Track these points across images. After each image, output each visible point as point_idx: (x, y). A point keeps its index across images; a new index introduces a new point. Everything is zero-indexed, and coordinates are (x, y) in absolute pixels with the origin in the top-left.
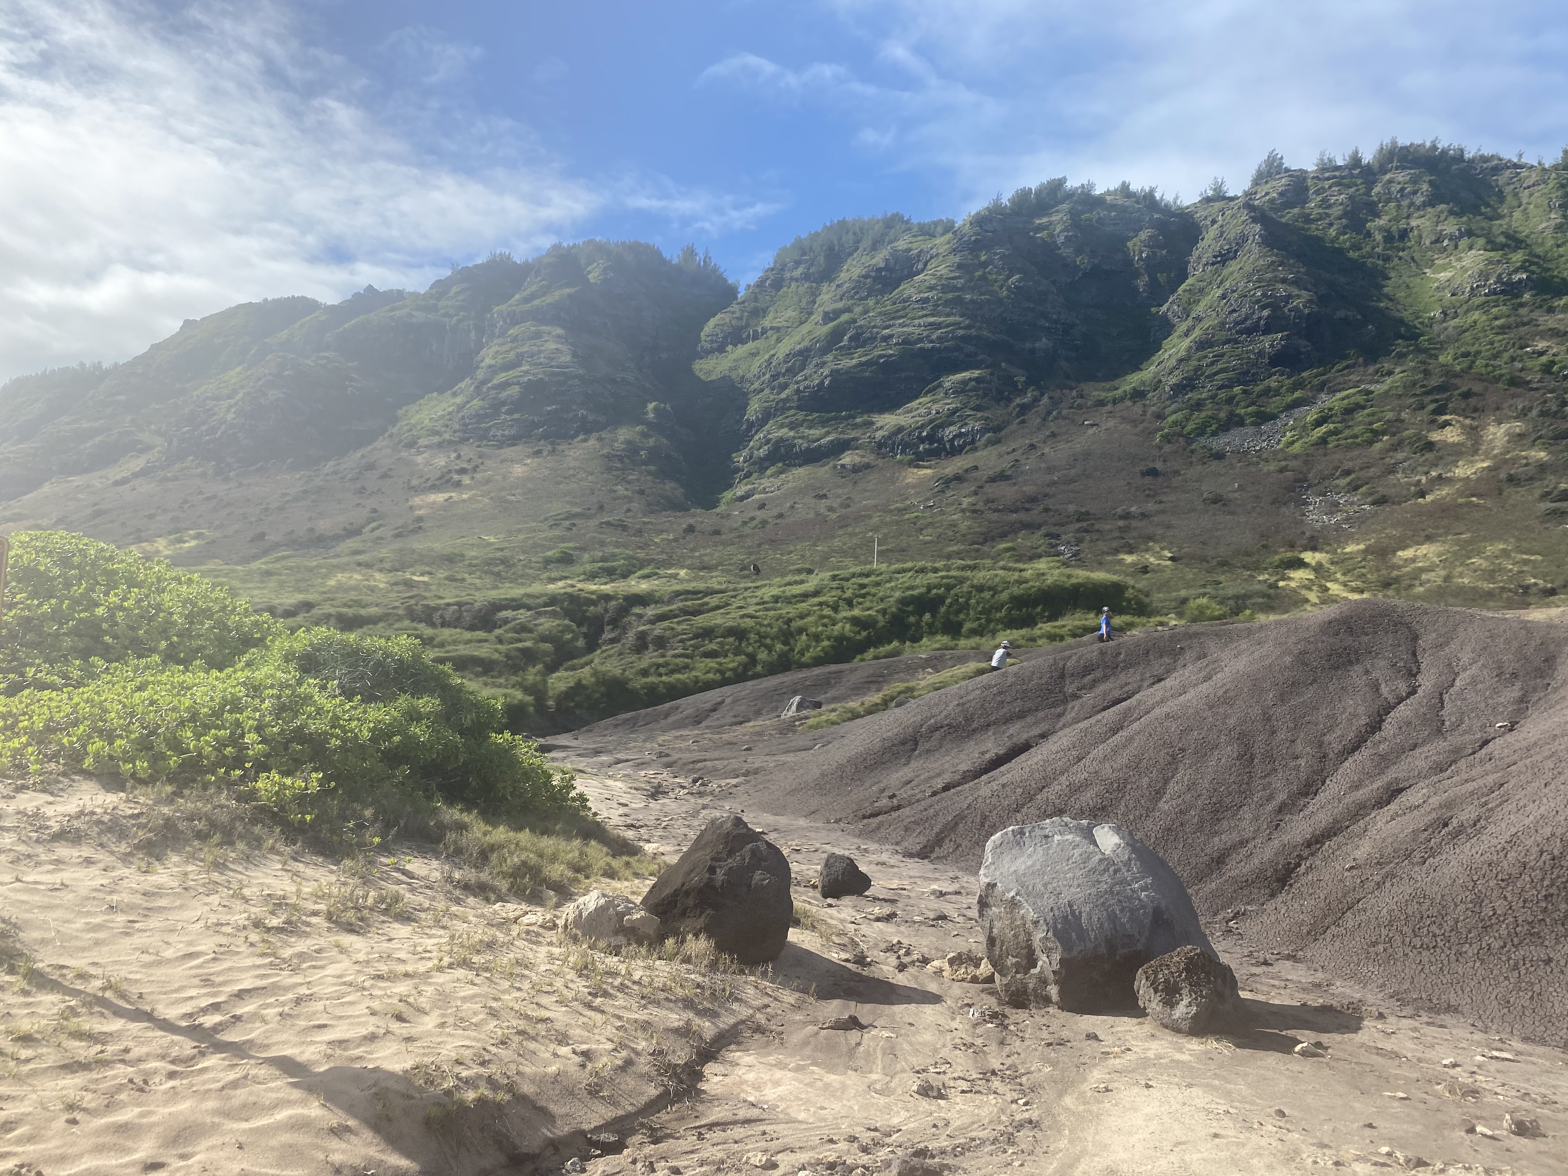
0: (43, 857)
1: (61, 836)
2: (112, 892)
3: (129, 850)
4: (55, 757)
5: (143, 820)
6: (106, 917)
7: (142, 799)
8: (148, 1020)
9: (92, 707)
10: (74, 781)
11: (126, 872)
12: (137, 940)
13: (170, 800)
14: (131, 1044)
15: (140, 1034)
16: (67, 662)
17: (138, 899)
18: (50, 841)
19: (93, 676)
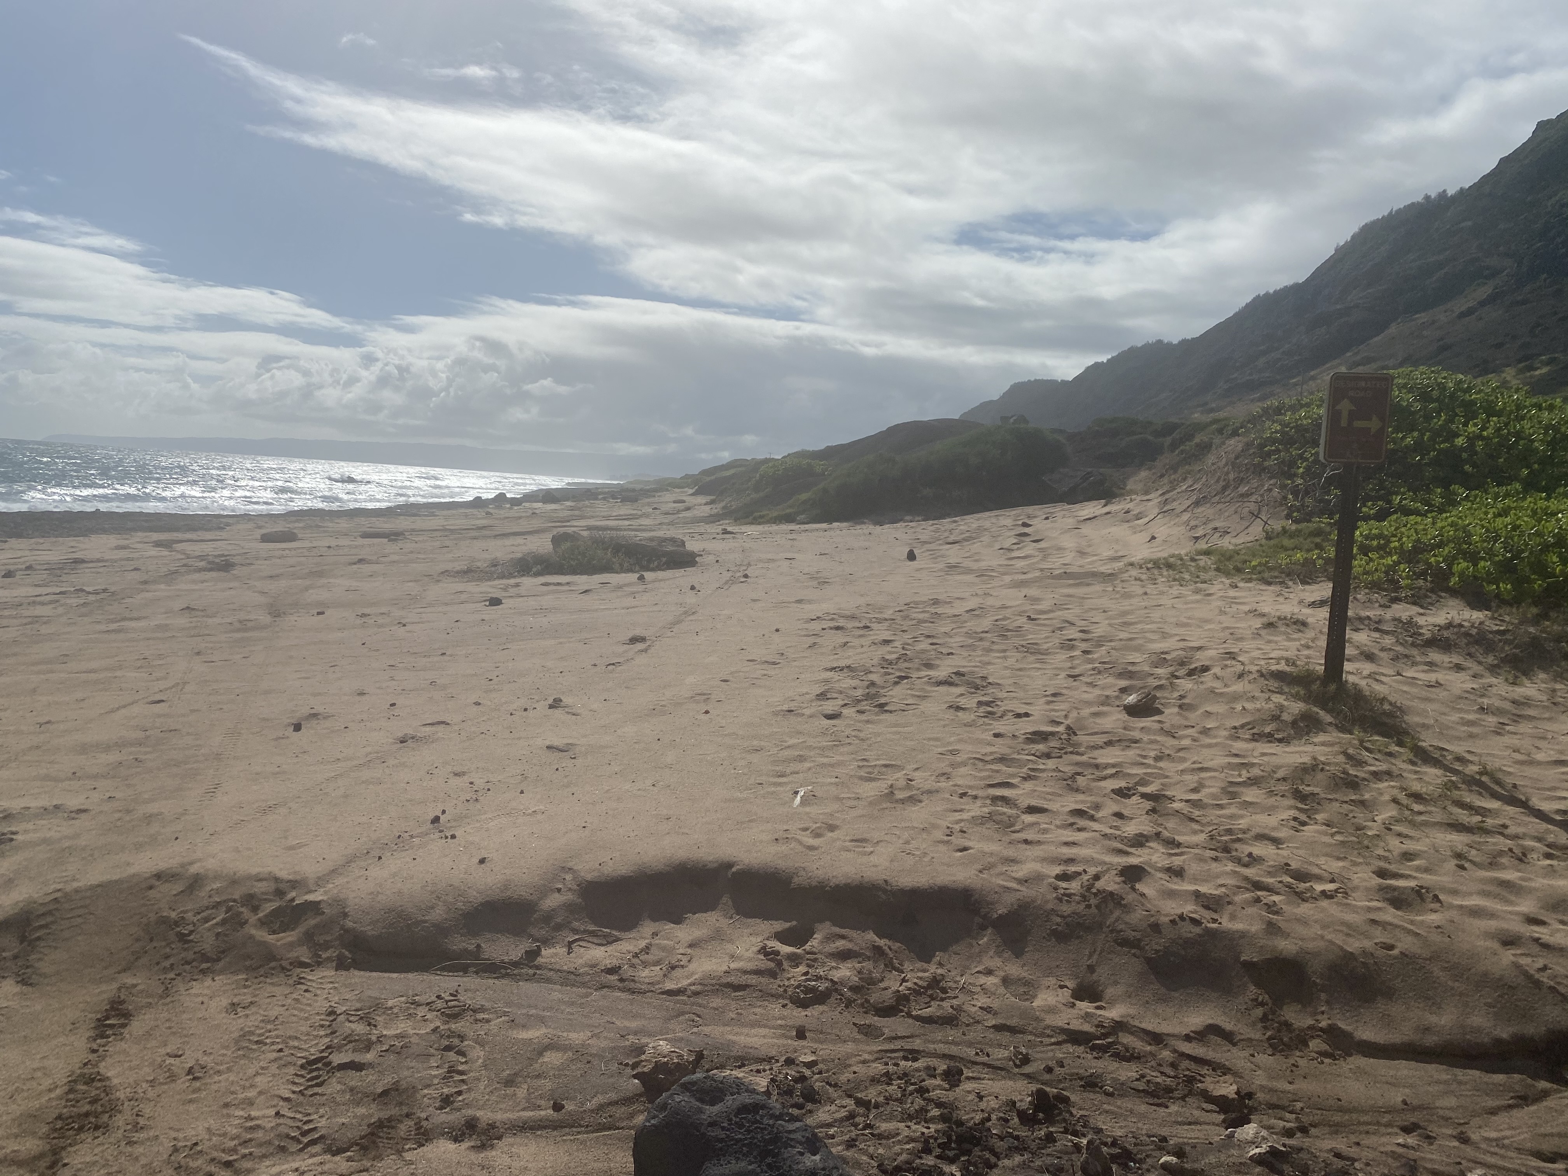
0: (1418, 659)
1: (1435, 643)
2: (1482, 696)
3: (1496, 662)
4: (1423, 574)
5: (1509, 637)
6: (1478, 716)
7: (1507, 618)
8: (1523, 807)
9: (1456, 531)
10: (1441, 597)
11: (1494, 680)
12: (1507, 740)
13: (1536, 621)
14: (1508, 822)
15: (1517, 816)
16: (1429, 491)
17: (1507, 705)
18: (1423, 646)
19: (1454, 504)
